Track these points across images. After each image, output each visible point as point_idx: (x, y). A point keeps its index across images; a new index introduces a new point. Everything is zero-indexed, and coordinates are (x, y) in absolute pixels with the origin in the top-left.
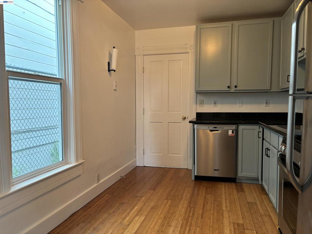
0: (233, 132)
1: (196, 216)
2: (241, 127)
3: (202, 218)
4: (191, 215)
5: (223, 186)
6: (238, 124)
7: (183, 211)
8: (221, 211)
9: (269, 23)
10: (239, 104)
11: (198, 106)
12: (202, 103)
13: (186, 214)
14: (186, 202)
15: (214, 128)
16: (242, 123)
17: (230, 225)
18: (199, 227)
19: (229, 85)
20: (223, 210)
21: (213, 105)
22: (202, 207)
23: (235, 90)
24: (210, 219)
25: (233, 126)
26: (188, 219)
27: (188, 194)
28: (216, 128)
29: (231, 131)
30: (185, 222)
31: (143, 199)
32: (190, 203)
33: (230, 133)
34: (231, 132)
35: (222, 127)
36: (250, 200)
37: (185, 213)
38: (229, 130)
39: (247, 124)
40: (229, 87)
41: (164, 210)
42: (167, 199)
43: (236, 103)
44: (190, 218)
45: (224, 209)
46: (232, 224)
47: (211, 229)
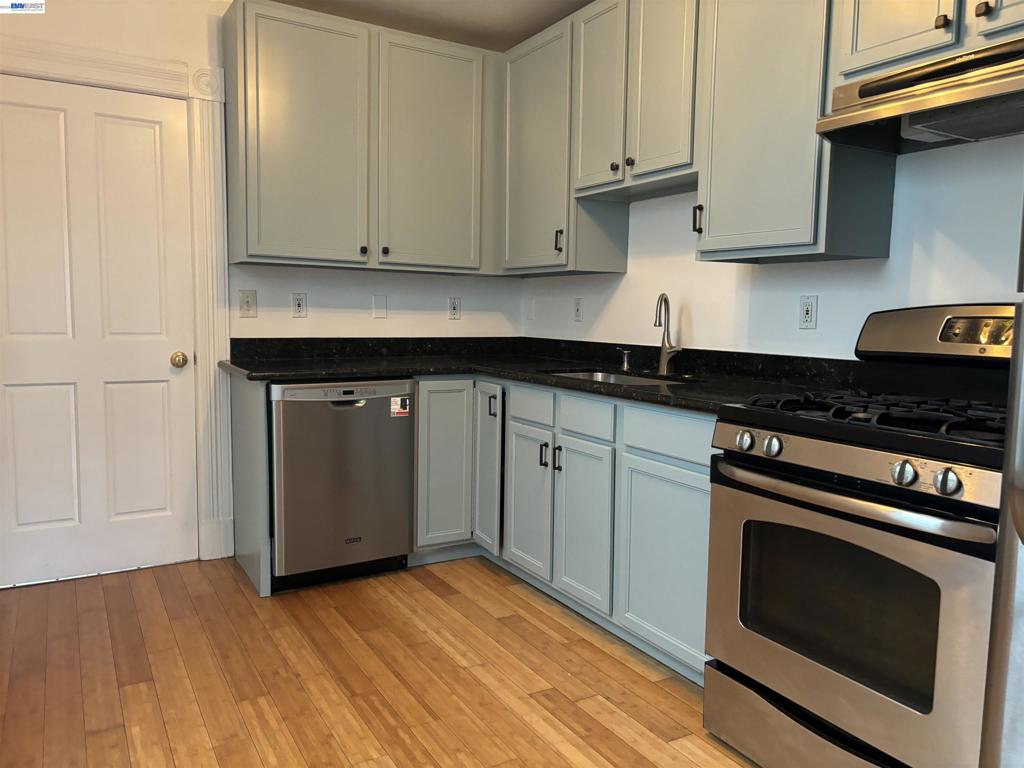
0: (403, 406)
1: (409, 718)
2: (427, 386)
3: (436, 717)
4: (392, 721)
5: (383, 591)
6: (417, 378)
7: (349, 716)
8: (462, 671)
9: (471, 61)
10: (376, 308)
11: (237, 313)
12: (249, 303)
13: (375, 725)
14: (325, 683)
15: (345, 393)
16: (427, 373)
17: (528, 703)
18: (458, 750)
19: (366, 245)
20: (465, 668)
21: (291, 312)
22: (396, 681)
23: (381, 263)
24: (460, 710)
25: (405, 384)
26: (398, 736)
27: (304, 652)
28: (351, 393)
29: (399, 400)
30: (400, 753)
31: (135, 730)
32: (342, 680)
33: (396, 406)
34: (399, 403)
35: (372, 388)
36: (497, 612)
37: (368, 722)
38: (392, 399)
39: (443, 374)
40: (364, 250)
41: (276, 741)
42: (242, 697)
43: (369, 308)
44: (401, 733)
45: (464, 663)
46: (532, 701)
47: (498, 741)
